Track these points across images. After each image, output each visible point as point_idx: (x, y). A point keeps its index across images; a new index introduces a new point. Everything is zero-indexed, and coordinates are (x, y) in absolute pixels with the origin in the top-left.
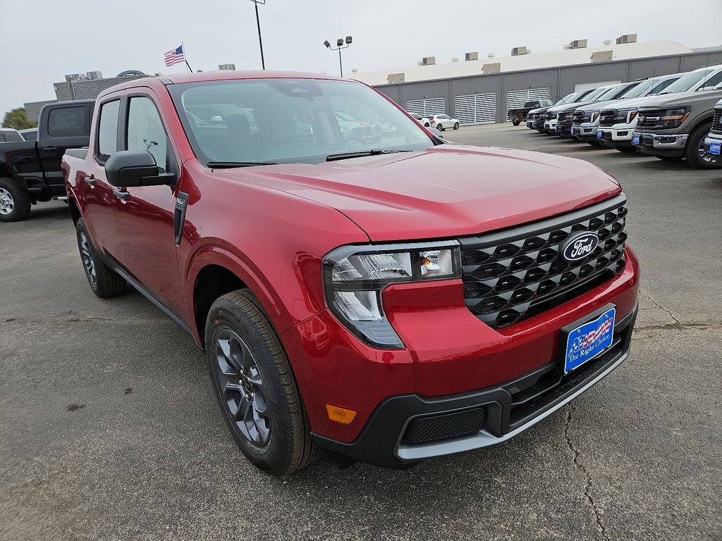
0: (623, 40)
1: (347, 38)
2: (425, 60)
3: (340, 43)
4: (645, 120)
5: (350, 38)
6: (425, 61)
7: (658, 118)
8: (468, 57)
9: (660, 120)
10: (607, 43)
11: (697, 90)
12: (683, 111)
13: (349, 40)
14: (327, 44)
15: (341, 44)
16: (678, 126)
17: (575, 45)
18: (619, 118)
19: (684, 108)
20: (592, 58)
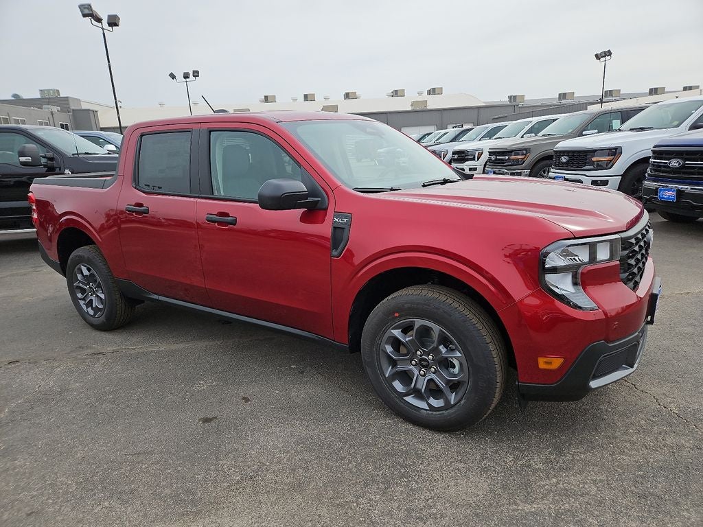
0: (432, 92)
1: (194, 72)
2: (266, 97)
3: (186, 76)
4: (496, 159)
5: (197, 72)
6: (266, 99)
7: (507, 157)
8: (306, 97)
9: (508, 159)
10: (420, 94)
11: (522, 137)
12: (525, 152)
13: (196, 74)
14: (172, 76)
15: (188, 78)
16: (522, 164)
17: (396, 93)
18: (470, 157)
19: (526, 150)
20: (412, 105)
